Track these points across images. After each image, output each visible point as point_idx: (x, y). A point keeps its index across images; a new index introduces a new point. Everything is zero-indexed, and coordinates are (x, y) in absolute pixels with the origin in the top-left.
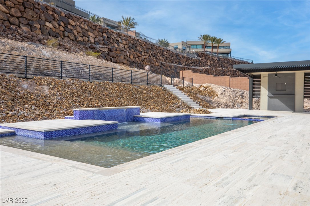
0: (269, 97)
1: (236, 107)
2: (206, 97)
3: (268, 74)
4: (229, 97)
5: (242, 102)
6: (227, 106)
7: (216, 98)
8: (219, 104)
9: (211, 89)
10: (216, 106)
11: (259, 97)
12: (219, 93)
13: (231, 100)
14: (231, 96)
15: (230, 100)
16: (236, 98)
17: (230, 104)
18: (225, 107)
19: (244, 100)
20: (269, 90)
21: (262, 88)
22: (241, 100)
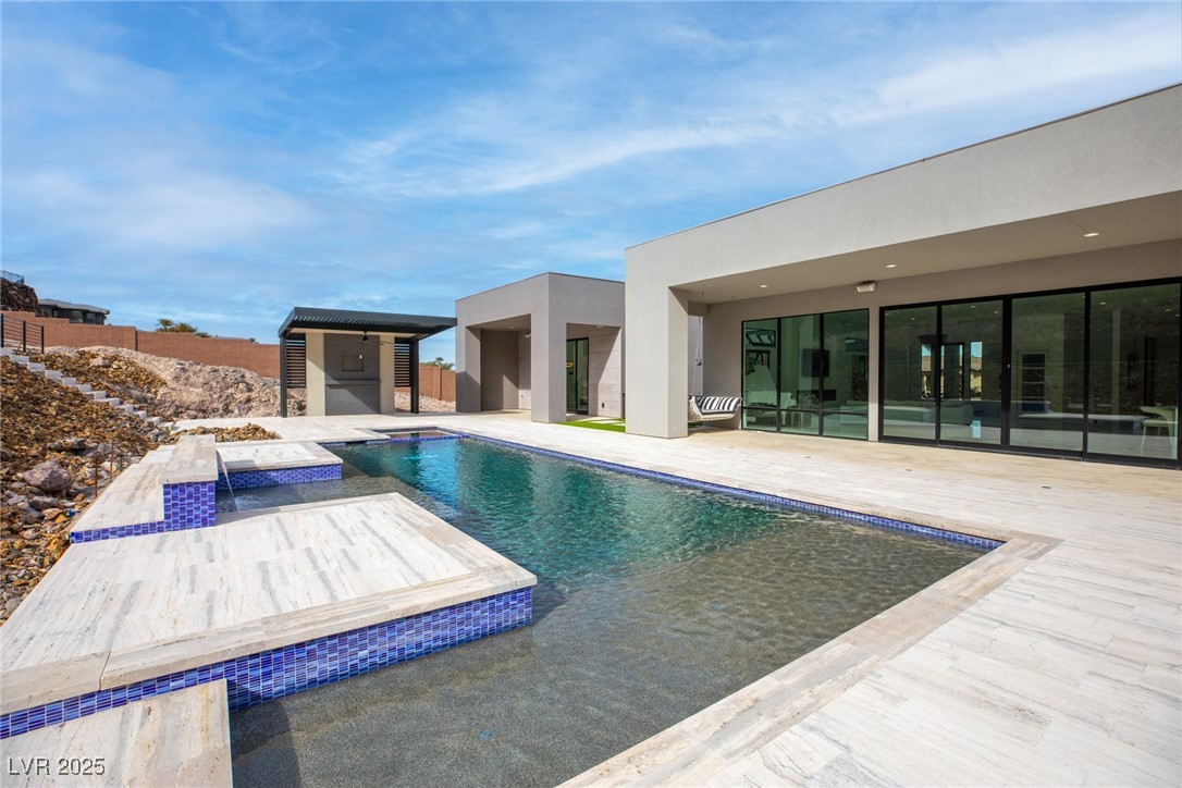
0: (328, 386)
1: (232, 412)
2: (129, 388)
3: (325, 334)
4: (205, 387)
5: (249, 400)
6: (204, 411)
7: (162, 391)
8: (178, 407)
9: (130, 363)
10: (169, 413)
11: (303, 384)
12: (166, 375)
13: (215, 396)
14: (214, 384)
15: (211, 395)
16: (227, 389)
17: (215, 405)
18: (201, 414)
19: (253, 395)
20: (327, 369)
21: (309, 363)
22: (246, 395)
